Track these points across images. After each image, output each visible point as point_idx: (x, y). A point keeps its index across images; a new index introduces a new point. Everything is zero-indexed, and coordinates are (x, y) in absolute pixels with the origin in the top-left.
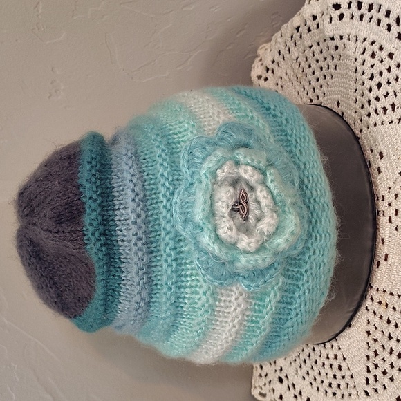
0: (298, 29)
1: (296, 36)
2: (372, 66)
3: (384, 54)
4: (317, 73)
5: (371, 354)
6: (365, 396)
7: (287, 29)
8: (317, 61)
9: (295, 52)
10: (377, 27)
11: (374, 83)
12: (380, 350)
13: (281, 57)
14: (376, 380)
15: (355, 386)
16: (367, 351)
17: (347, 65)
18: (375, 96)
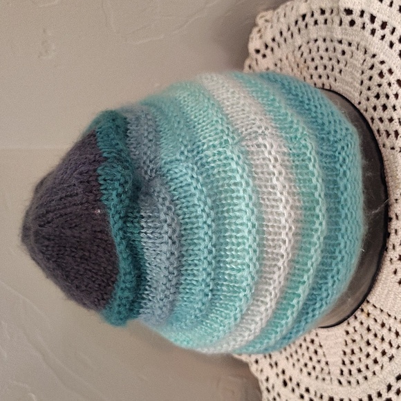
0: (304, 16)
1: (301, 24)
2: (379, 86)
3: (393, 79)
4: (321, 70)
5: (348, 351)
6: (338, 384)
8: (322, 58)
9: (299, 40)
10: (389, 49)
11: (379, 103)
12: (357, 350)
13: (283, 39)
14: (350, 374)
16: (344, 347)
17: (353, 74)
18: (379, 117)
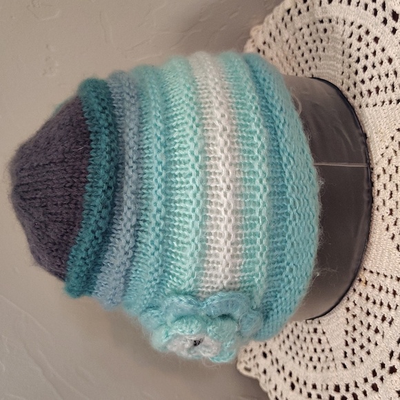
0: (289, 11)
1: (287, 18)
2: (359, 50)
3: (370, 38)
4: (307, 55)
5: (350, 329)
6: (343, 369)
7: (279, 11)
8: (307, 43)
9: (286, 34)
10: (364, 11)
11: (359, 67)
12: (358, 325)
13: (272, 38)
14: (354, 353)
15: (333, 359)
16: (346, 326)
17: (335, 47)
18: (361, 79)
